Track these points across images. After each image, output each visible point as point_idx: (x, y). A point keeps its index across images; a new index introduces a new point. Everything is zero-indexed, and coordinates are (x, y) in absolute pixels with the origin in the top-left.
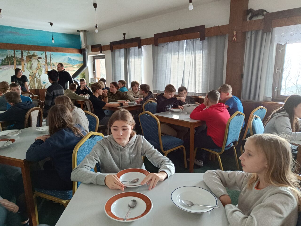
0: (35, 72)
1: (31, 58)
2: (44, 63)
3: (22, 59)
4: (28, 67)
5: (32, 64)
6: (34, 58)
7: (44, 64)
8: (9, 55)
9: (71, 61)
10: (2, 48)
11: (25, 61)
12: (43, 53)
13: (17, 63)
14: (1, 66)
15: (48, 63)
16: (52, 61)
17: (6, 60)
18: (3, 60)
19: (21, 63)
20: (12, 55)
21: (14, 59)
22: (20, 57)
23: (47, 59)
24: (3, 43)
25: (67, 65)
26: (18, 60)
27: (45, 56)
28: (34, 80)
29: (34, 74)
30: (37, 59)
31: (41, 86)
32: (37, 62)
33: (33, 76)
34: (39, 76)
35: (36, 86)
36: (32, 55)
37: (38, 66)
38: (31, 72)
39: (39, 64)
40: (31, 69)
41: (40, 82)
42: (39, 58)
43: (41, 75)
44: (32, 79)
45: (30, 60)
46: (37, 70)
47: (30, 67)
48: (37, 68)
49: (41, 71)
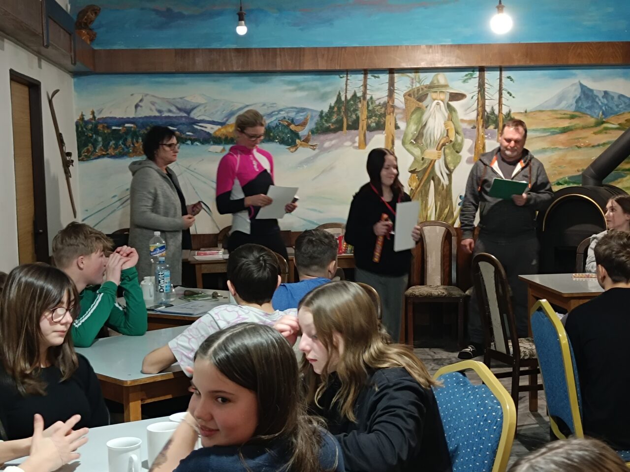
0: (433, 159)
1: (421, 99)
2: (473, 116)
3: (389, 106)
4: (410, 136)
5: (425, 125)
7: (470, 122)
8: (346, 92)
9: (590, 102)
10: (322, 66)
11: (400, 111)
12: (472, 79)
13: (372, 122)
14: (315, 137)
15: (488, 117)
16: (505, 105)
17: (334, 112)
18: (324, 115)
19: (385, 123)
20: (355, 91)
21: (363, 105)
22: (382, 99)
23: (486, 101)
24: (328, 49)
25: (572, 120)
26: (374, 112)
27: (477, 85)
28: (425, 191)
29: (429, 166)
30: (444, 104)
31: (450, 213)
32: (447, 112)
33: (424, 174)
34: (447, 174)
35: (430, 216)
36: (426, 87)
37: (447, 130)
38: (418, 157)
39: (451, 120)
40: (418, 143)
41: (448, 198)
42: (453, 94)
43: (455, 167)
44: (418, 186)
45: (418, 109)
46: (443, 149)
47: (415, 138)
48: (442, 138)
49: (458, 152)
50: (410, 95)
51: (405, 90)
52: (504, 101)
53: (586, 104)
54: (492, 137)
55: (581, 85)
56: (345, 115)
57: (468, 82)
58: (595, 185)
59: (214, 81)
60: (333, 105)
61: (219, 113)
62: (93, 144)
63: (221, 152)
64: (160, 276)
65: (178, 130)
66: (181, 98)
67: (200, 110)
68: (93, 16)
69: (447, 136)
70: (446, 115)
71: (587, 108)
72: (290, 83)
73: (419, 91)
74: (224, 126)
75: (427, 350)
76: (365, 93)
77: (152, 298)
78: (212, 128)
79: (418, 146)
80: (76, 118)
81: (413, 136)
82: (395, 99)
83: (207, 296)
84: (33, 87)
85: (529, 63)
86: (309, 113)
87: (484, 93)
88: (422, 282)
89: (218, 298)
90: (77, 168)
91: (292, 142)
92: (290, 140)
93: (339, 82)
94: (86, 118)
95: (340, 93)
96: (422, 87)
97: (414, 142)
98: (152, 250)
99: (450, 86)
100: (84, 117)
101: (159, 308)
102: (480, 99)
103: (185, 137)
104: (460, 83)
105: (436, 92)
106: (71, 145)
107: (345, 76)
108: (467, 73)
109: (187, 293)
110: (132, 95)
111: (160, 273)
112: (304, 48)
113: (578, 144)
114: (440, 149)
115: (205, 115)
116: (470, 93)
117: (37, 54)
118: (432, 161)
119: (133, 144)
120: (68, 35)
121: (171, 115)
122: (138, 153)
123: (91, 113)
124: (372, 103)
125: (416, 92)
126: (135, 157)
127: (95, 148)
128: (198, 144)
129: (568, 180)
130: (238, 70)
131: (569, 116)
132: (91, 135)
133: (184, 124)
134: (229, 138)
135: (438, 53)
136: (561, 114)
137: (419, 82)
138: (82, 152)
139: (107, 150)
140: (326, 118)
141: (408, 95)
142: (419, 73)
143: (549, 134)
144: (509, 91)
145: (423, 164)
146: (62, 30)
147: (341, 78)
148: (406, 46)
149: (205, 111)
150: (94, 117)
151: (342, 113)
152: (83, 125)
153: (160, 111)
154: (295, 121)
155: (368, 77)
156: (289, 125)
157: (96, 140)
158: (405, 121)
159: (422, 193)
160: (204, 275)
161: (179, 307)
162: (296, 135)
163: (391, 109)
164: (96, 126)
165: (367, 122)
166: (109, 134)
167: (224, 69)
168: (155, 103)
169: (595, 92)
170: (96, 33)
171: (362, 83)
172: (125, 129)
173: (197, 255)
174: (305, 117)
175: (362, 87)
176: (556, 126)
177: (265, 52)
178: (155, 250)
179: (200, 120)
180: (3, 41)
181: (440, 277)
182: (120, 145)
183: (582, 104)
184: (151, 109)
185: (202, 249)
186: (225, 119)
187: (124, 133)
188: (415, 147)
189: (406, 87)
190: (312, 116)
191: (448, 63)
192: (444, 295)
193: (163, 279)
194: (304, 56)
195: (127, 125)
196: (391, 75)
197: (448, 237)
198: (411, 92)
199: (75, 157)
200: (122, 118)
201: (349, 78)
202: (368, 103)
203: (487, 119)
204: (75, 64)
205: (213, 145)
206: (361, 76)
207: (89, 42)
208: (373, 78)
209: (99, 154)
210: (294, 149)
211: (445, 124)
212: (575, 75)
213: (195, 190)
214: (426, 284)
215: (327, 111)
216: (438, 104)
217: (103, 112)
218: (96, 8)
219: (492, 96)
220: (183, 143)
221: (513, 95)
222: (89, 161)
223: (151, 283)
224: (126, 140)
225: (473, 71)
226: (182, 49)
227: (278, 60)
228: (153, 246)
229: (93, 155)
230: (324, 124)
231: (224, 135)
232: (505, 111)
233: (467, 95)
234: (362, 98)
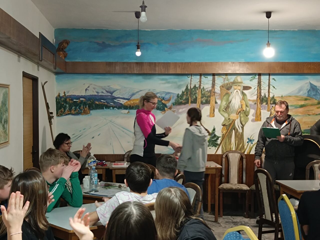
0: (234, 119)
1: (228, 89)
2: (255, 98)
3: (212, 92)
4: (223, 107)
5: (231, 102)
6: (235, 89)
7: (253, 101)
8: (191, 85)
9: (315, 92)
10: (179, 72)
11: (218, 95)
12: (255, 79)
13: (203, 100)
14: (175, 106)
15: (263, 99)
16: (271, 93)
17: (184, 95)
18: (179, 96)
19: (210, 100)
20: (195, 84)
21: (199, 91)
22: (209, 88)
23: (262, 90)
24: (182, 63)
25: (306, 101)
26: (205, 95)
27: (257, 82)
28: (230, 135)
29: (232, 123)
30: (240, 91)
31: (242, 147)
32: (242, 95)
33: (230, 127)
34: (241, 127)
35: (233, 148)
36: (231, 83)
37: (242, 105)
38: (227, 118)
39: (244, 100)
40: (227, 111)
41: (242, 139)
42: (245, 87)
43: (245, 124)
44: (227, 133)
45: (227, 94)
46: (239, 114)
47: (225, 108)
48: (239, 109)
49: (247, 116)
50: (223, 87)
51: (221, 84)
52: (271, 91)
53: (313, 93)
54: (265, 109)
55: (310, 83)
56: (190, 96)
57: (252, 81)
58: (317, 134)
59: (125, 78)
60: (184, 91)
61: (127, 94)
62: (64, 108)
63: (127, 113)
64: (93, 176)
65: (106, 102)
66: (108, 86)
67: (117, 93)
68: (66, 45)
69: (242, 107)
70: (241, 97)
71: (313, 95)
72: (163, 80)
73: (228, 85)
74: (129, 100)
75: (230, 217)
76: (200, 85)
77: (88, 187)
78: (123, 101)
79: (227, 113)
80: (56, 95)
81: (224, 107)
82: (215, 89)
83: (116, 187)
84: (35, 80)
85: (283, 72)
86: (172, 95)
87: (261, 87)
88: (228, 182)
89: (121, 188)
90: (55, 120)
91: (162, 109)
92: (162, 108)
93: (187, 79)
94: (61, 95)
95: (187, 85)
96: (229, 83)
97: (225, 111)
98: (89, 163)
99: (243, 83)
100: (60, 94)
101: (91, 192)
102: (259, 90)
103: (110, 105)
104: (249, 81)
105: (236, 85)
106: (53, 109)
107: (190, 76)
108: (252, 76)
109: (106, 185)
110: (84, 84)
111: (93, 175)
112: (170, 63)
113: (309, 114)
114: (238, 114)
115: (120, 95)
116: (254, 86)
117: (37, 64)
118: (233, 120)
119: (84, 108)
120: (52, 55)
121: (103, 94)
122: (86, 113)
123: (63, 93)
124: (204, 90)
125: (226, 85)
126: (85, 115)
127: (65, 110)
128: (116, 109)
129: (303, 131)
130: (137, 73)
131: (304, 99)
132: (63, 104)
133: (109, 99)
134: (131, 107)
135: (237, 66)
136: (300, 98)
137: (228, 80)
138: (59, 112)
139: (71, 111)
140: (180, 97)
141: (222, 87)
142: (227, 76)
143: (294, 108)
144: (274, 86)
145: (229, 121)
146: (49, 52)
147: (188, 77)
148: (221, 62)
149: (120, 93)
150: (65, 95)
151: (189, 95)
152: (59, 99)
153: (97, 93)
154: (164, 99)
155: (202, 77)
156: (162, 100)
157: (65, 106)
158: (220, 99)
159: (228, 136)
160: (116, 175)
161: (101, 192)
162: (165, 105)
163: (213, 94)
164: (66, 99)
165: (201, 99)
166: (72, 103)
167: (130, 72)
168: (96, 88)
169: (318, 87)
170: (67, 54)
171: (199, 80)
172: (80, 101)
173: (114, 165)
174: (170, 96)
175: (199, 82)
176: (297, 104)
177: (150, 64)
178: (91, 163)
179: (118, 97)
180: (20, 57)
181: (237, 179)
182: (77, 109)
183: (311, 93)
184: (93, 92)
185: (116, 162)
186: (130, 97)
187: (79, 103)
188: (225, 113)
189: (221, 82)
190: (173, 96)
191: (242, 71)
192: (239, 189)
193: (94, 178)
194: (170, 66)
195: (81, 99)
196: (214, 76)
197: (241, 159)
198: (223, 85)
199: (55, 114)
200: (79, 96)
201: (192, 78)
202: (201, 90)
203: (262, 100)
204: (55, 69)
205: (123, 110)
206: (199, 77)
207: (63, 58)
208: (204, 78)
209: (67, 113)
210: (164, 113)
211: (240, 102)
212: (307, 78)
213: (113, 132)
214: (230, 183)
215: (181, 94)
216: (237, 91)
217: (69, 92)
218: (68, 41)
219: (265, 88)
220: (109, 108)
221: (275, 88)
222: (62, 117)
223: (88, 179)
224: (80, 106)
225: (255, 75)
226: (109, 62)
227: (157, 68)
228: (90, 161)
229: (64, 114)
230: (179, 100)
231: (129, 105)
232: (271, 96)
233: (252, 88)
234: (199, 88)
